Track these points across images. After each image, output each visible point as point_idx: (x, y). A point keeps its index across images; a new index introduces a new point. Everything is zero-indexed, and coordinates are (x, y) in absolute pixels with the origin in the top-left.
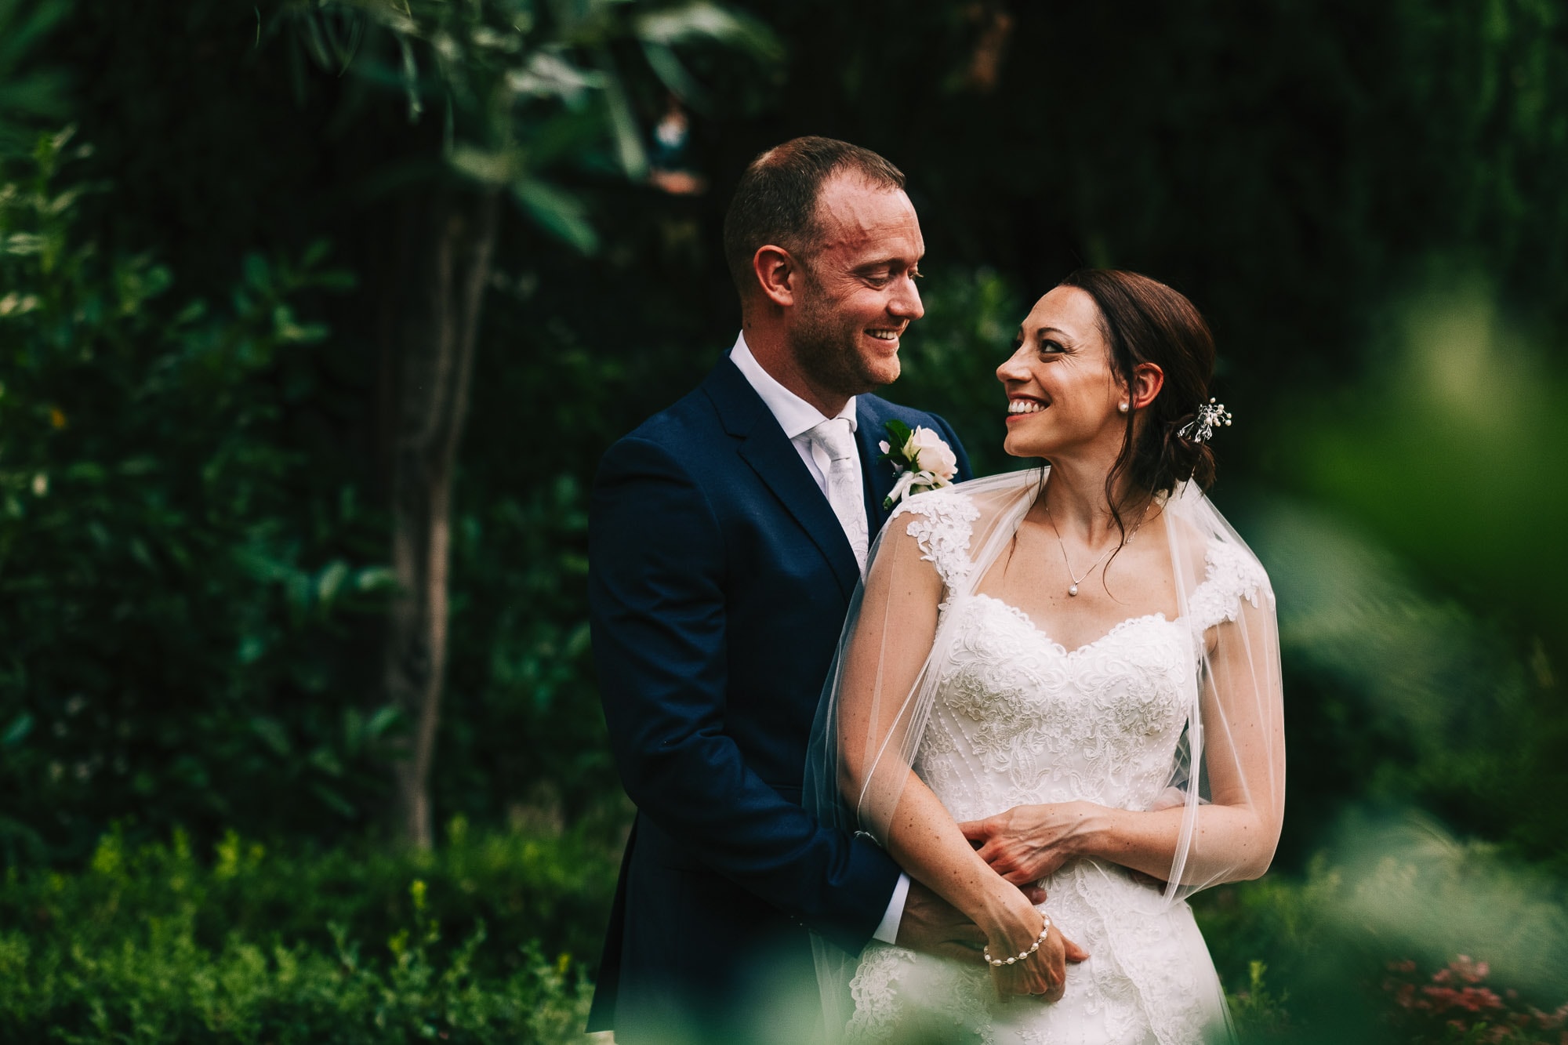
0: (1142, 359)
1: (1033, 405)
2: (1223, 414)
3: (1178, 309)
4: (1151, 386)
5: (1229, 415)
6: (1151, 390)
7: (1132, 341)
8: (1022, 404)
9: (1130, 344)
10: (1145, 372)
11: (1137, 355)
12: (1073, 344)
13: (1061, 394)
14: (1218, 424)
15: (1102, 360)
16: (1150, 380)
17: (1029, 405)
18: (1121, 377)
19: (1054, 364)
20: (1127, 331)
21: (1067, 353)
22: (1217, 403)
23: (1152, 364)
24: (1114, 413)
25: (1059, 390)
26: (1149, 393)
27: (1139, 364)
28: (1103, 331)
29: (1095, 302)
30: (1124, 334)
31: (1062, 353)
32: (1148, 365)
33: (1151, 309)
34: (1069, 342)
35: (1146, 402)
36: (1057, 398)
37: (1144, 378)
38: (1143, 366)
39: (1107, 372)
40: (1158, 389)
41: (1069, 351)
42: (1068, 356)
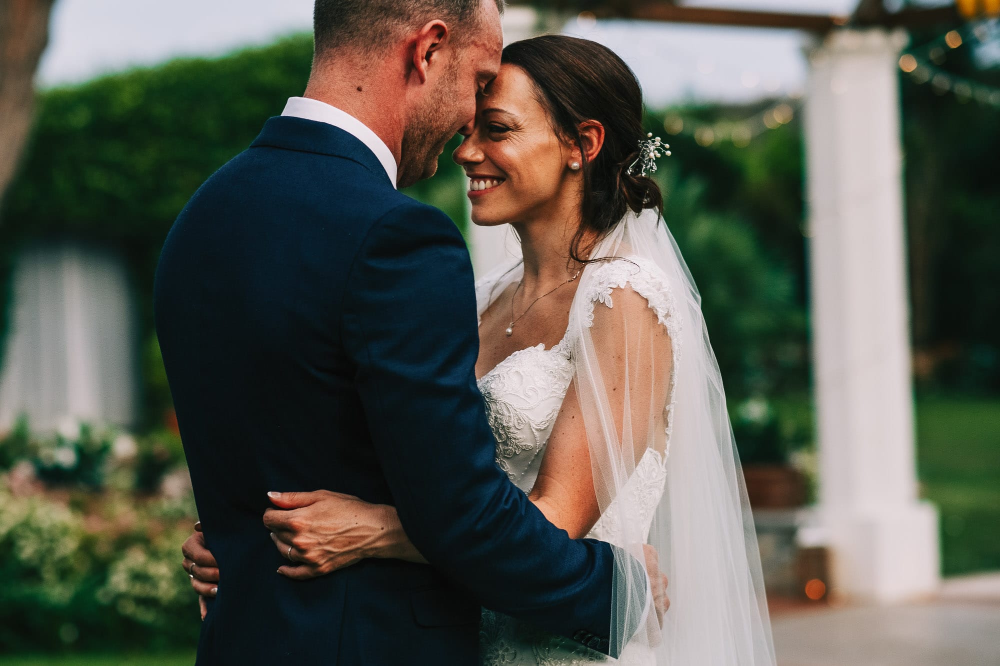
0: (581, 118)
1: (492, 182)
2: (661, 146)
3: (604, 63)
4: (595, 140)
5: (667, 146)
6: (596, 142)
7: (570, 105)
8: (482, 182)
9: (569, 108)
10: (587, 129)
11: (577, 115)
12: (518, 120)
13: (516, 169)
14: (659, 155)
15: (546, 129)
16: (593, 135)
17: (488, 182)
18: (567, 138)
19: (504, 142)
20: (563, 96)
21: (512, 130)
22: (654, 137)
23: (592, 120)
24: (566, 172)
25: (512, 166)
26: (594, 148)
27: (580, 122)
28: (540, 101)
29: (528, 76)
30: (561, 100)
31: (509, 132)
32: (589, 123)
33: (581, 70)
34: (513, 120)
35: (595, 155)
36: (513, 174)
37: (587, 134)
38: (585, 124)
39: (554, 140)
40: (602, 141)
41: (517, 128)
42: (515, 133)
